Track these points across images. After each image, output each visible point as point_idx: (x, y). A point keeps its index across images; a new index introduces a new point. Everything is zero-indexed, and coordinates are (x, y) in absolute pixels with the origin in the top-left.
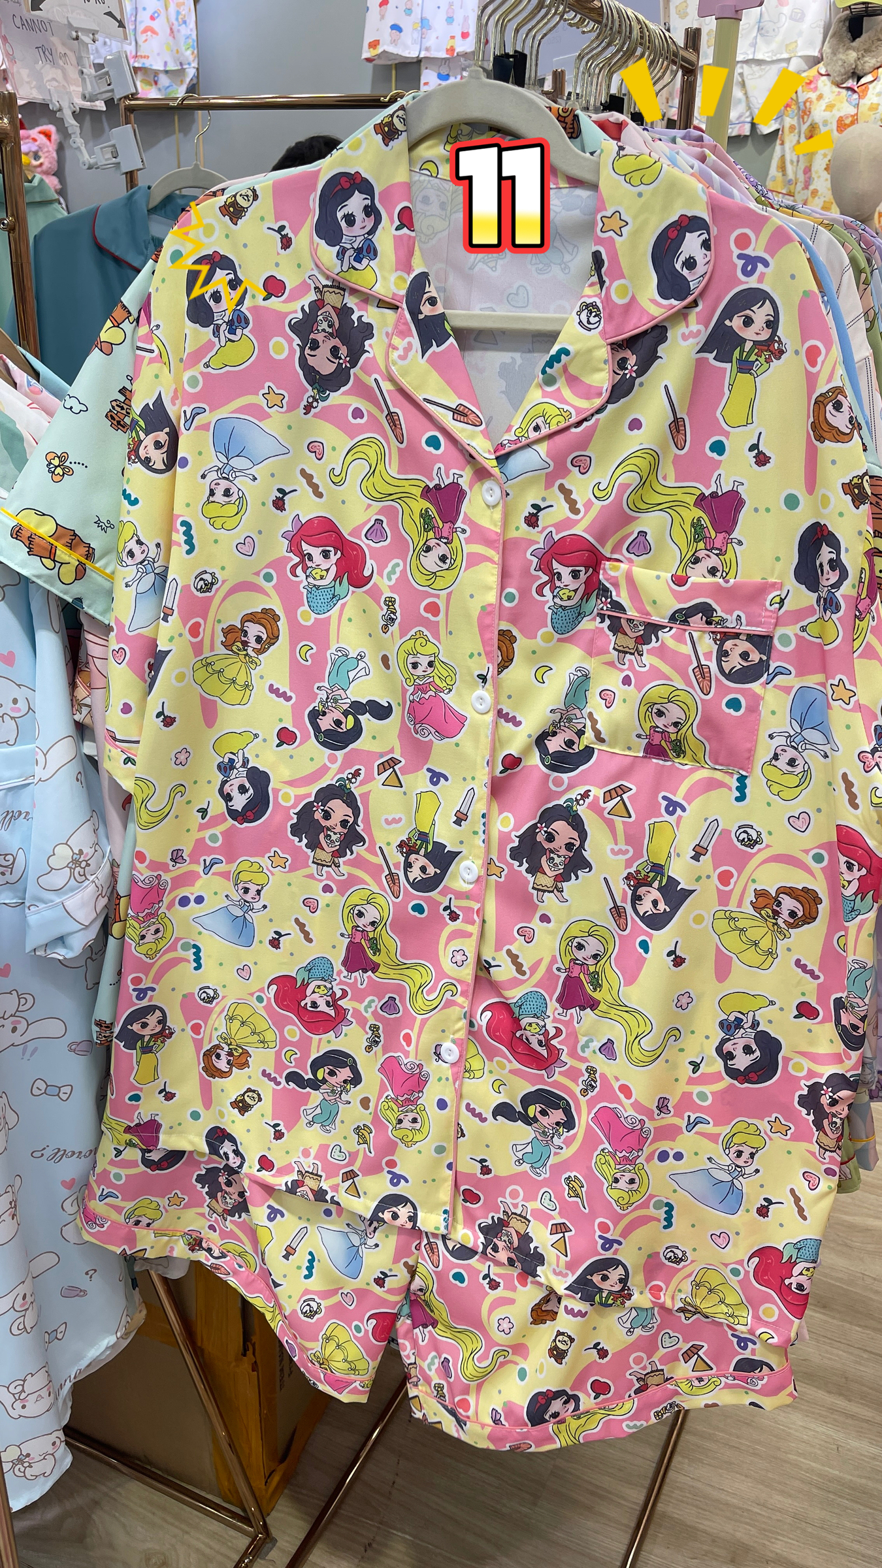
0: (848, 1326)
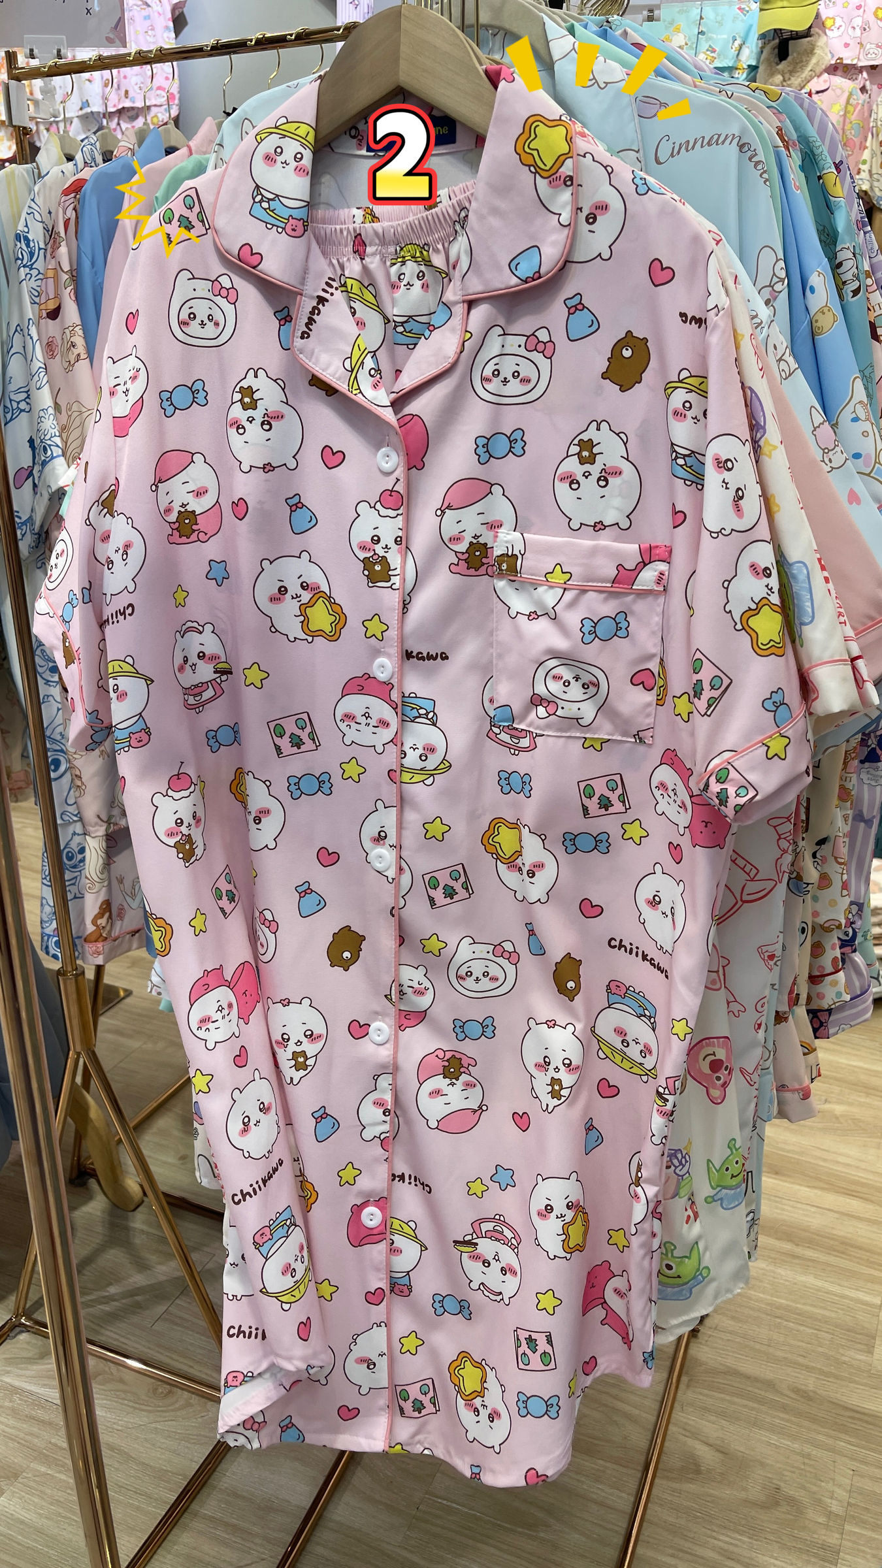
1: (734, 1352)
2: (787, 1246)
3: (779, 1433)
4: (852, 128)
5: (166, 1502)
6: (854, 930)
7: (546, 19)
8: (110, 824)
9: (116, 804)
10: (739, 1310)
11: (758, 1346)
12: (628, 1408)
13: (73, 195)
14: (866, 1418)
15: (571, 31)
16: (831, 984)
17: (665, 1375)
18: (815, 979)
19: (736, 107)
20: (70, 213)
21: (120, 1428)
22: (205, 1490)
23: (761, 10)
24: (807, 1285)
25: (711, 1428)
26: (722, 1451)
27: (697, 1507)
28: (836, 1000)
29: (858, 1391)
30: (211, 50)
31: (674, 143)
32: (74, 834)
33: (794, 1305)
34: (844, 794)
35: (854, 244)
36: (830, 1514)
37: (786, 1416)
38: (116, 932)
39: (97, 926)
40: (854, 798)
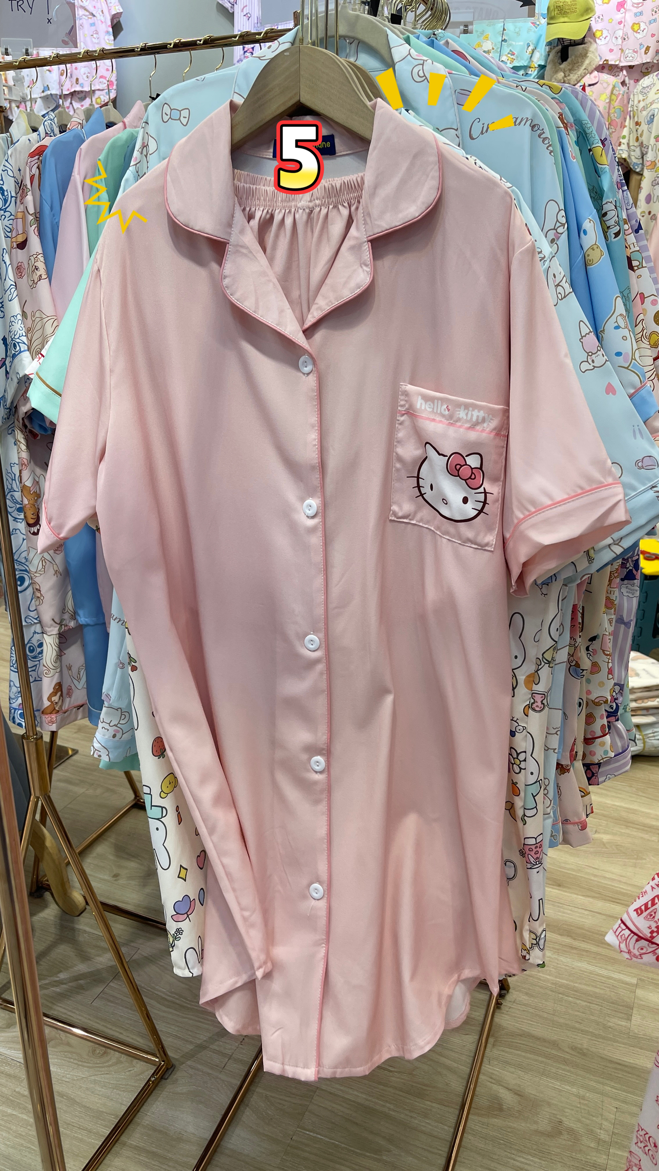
0: (575, 896)
1: (528, 1020)
2: (568, 940)
3: (561, 1080)
4: (615, 112)
5: (104, 1136)
6: (617, 704)
7: (389, 32)
8: (61, 625)
9: (66, 611)
10: (531, 988)
11: (545, 1015)
12: (448, 1062)
13: (37, 157)
14: (626, 1069)
15: (408, 41)
16: (600, 745)
17: (477, 1037)
18: (588, 741)
19: (529, 98)
20: (35, 170)
21: (68, 1080)
22: (131, 1126)
23: (548, 24)
24: (582, 969)
25: (511, 1077)
26: (518, 1093)
27: (500, 1136)
28: (604, 757)
29: (621, 1049)
30: (140, 51)
31: (483, 124)
32: (35, 633)
33: (572, 984)
34: (609, 604)
35: (615, 199)
36: (599, 1141)
37: (568, 1068)
38: (66, 707)
39: (52, 702)
40: (617, 606)
